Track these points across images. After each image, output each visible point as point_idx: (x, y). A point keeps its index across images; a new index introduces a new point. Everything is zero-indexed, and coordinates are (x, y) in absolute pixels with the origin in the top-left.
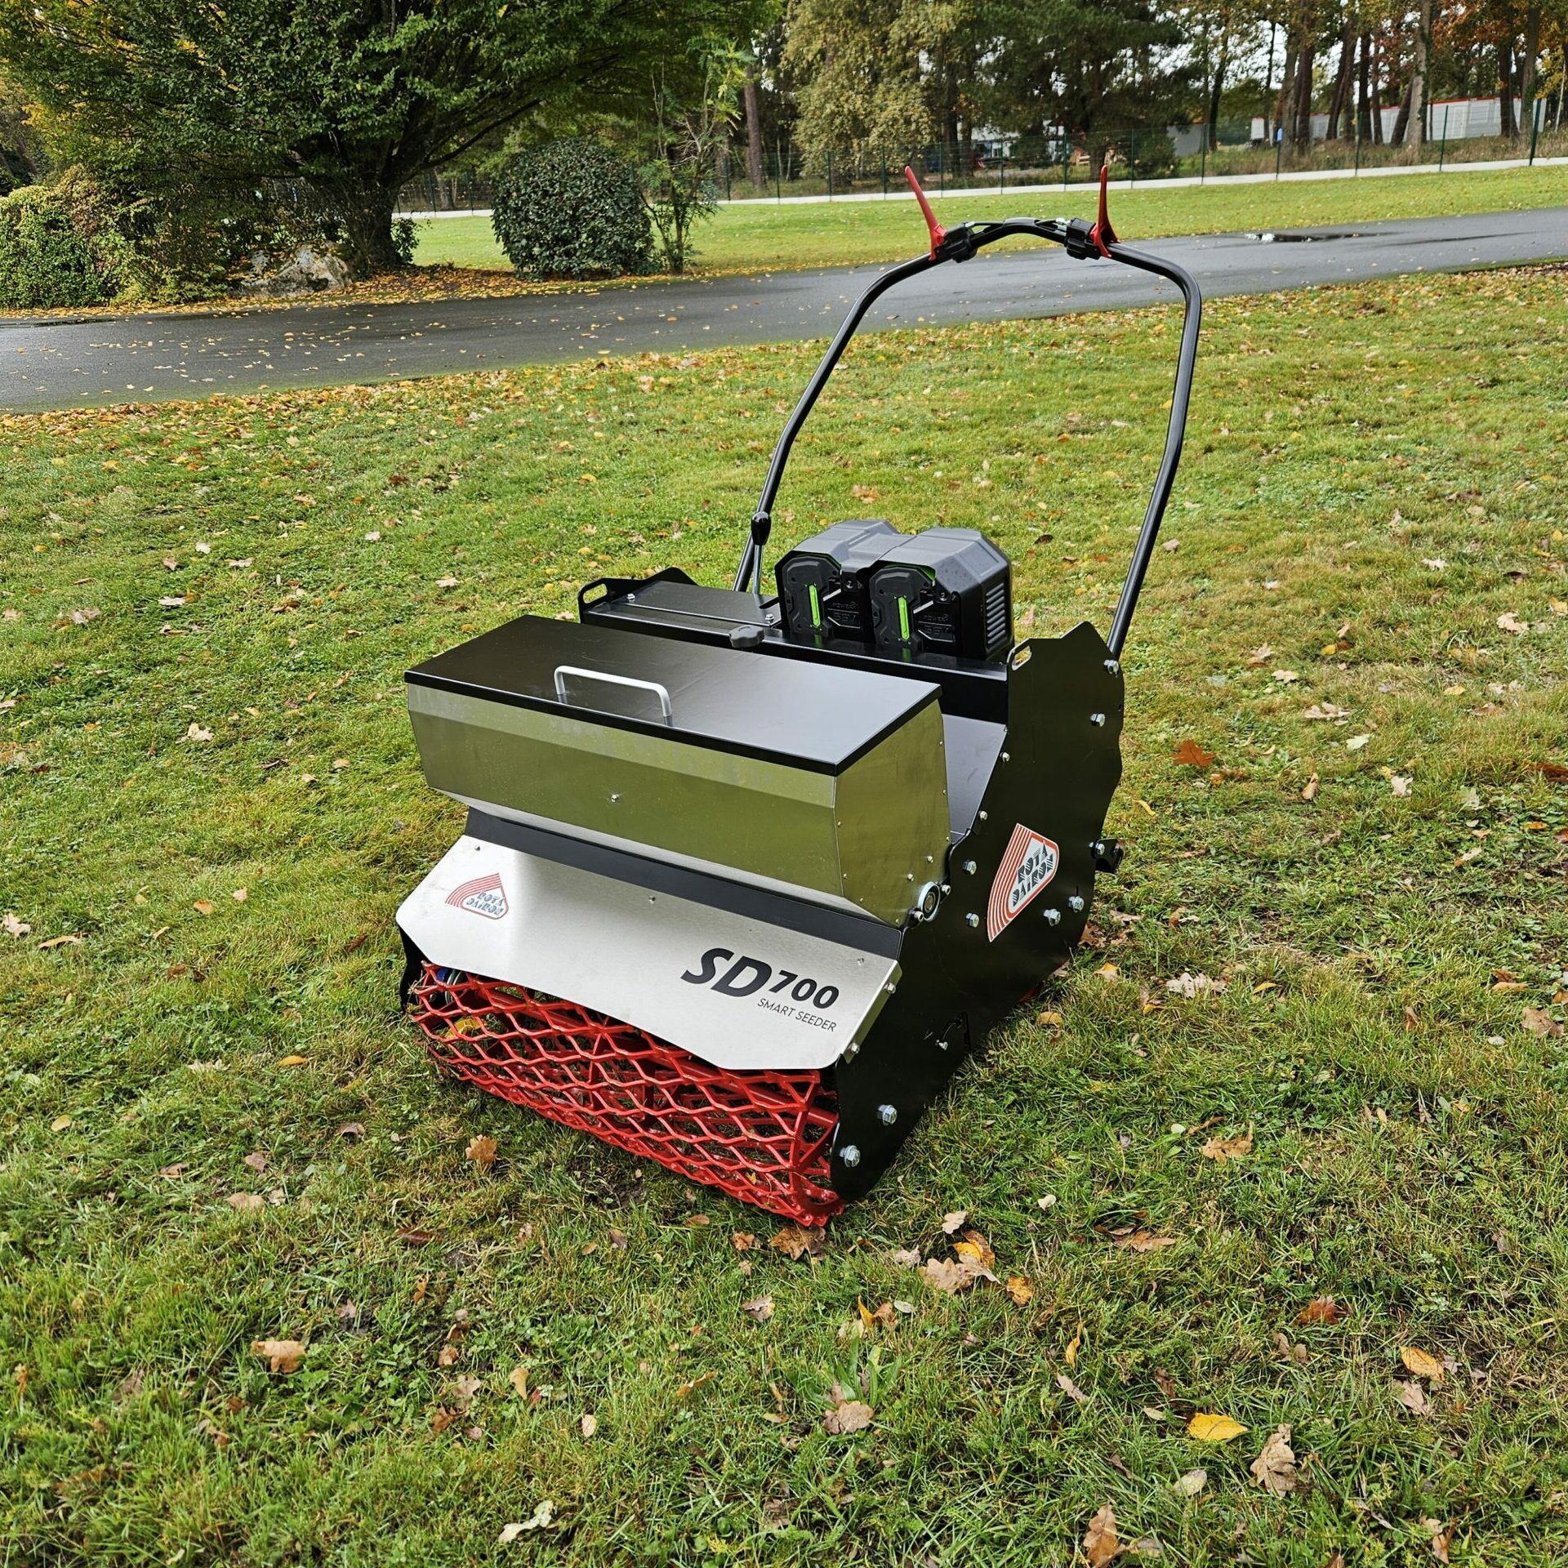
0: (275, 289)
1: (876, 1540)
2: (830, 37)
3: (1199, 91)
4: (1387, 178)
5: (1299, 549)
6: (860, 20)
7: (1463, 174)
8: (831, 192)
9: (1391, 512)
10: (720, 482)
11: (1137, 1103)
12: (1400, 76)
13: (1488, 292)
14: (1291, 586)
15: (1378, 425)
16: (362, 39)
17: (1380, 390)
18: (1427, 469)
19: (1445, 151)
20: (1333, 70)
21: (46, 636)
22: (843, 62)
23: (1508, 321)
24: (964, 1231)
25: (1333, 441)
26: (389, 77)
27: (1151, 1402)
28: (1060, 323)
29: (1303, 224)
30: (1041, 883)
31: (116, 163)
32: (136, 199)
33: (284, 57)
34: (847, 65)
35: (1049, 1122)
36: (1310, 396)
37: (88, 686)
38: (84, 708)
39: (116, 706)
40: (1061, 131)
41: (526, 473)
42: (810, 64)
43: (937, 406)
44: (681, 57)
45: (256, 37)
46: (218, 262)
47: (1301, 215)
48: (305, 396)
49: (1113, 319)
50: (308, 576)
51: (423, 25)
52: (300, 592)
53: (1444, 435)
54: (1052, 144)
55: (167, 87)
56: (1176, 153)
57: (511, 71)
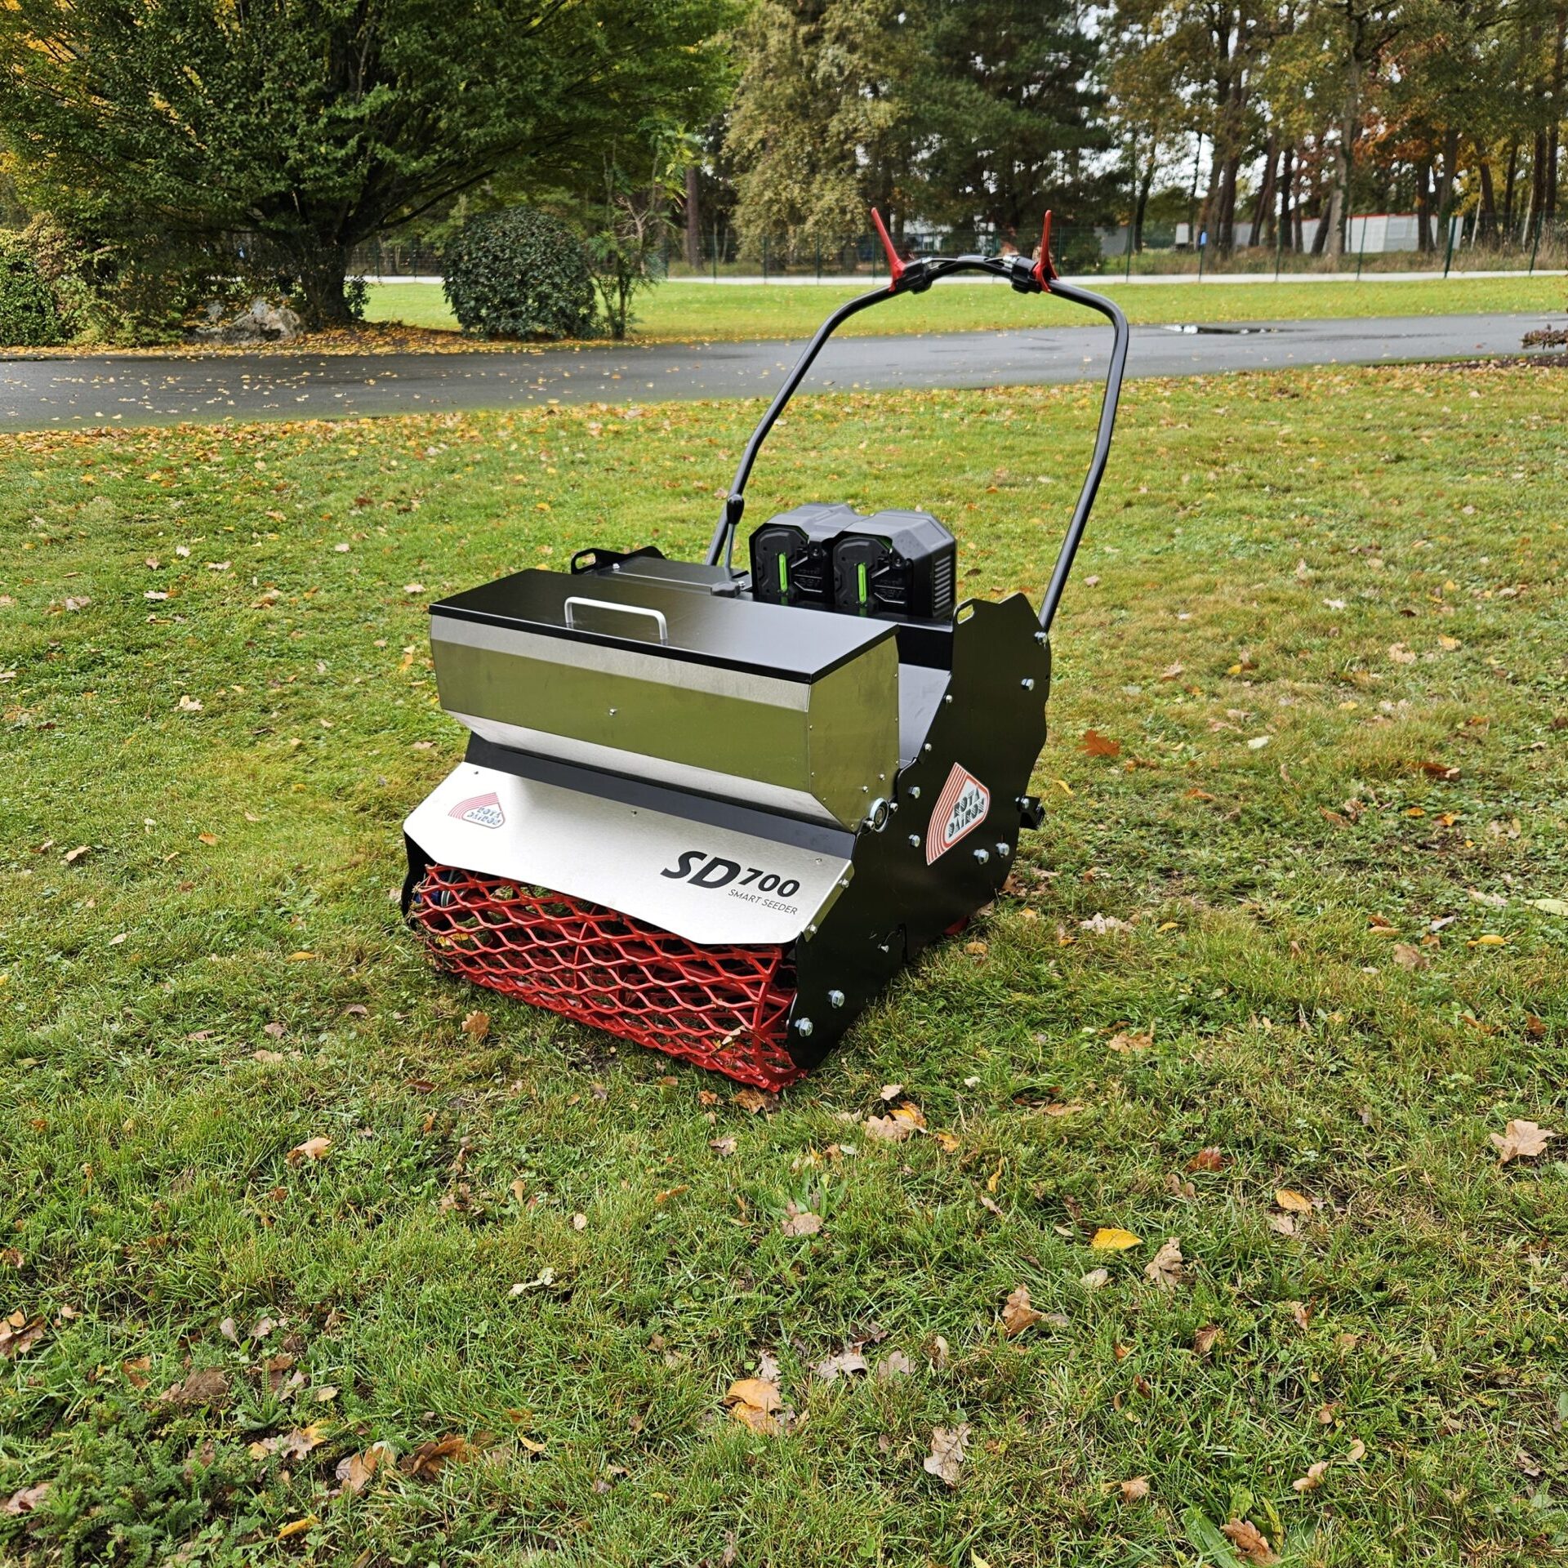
0: (229, 337)
1: (826, 1307)
2: (771, 127)
3: (1126, 194)
4: (1305, 284)
5: (1210, 588)
6: (802, 114)
7: (1380, 283)
8: (765, 274)
9: (1296, 561)
10: (668, 514)
11: (1053, 1012)
12: (1321, 191)
13: (1397, 384)
14: (1202, 617)
15: (1288, 490)
16: (328, 106)
17: (1292, 461)
18: (1332, 528)
19: (1363, 262)
20: (1257, 182)
21: (41, 618)
22: (783, 152)
23: (1415, 409)
24: (900, 1100)
25: (1245, 501)
26: (353, 142)
27: (1061, 1223)
28: (989, 394)
29: (1225, 320)
30: (974, 822)
31: (84, 211)
32: (100, 246)
33: (253, 119)
34: (786, 155)
35: (975, 1024)
36: (1224, 465)
37: (83, 663)
38: (79, 680)
39: (110, 679)
40: (991, 227)
41: (484, 500)
42: (751, 153)
43: (872, 458)
44: (630, 137)
45: (227, 99)
46: (175, 309)
47: (1222, 312)
48: (269, 427)
49: (1039, 393)
50: (283, 579)
51: (387, 97)
52: (276, 593)
53: (1349, 500)
54: (982, 238)
55: (138, 142)
56: (1103, 252)
57: (469, 141)
